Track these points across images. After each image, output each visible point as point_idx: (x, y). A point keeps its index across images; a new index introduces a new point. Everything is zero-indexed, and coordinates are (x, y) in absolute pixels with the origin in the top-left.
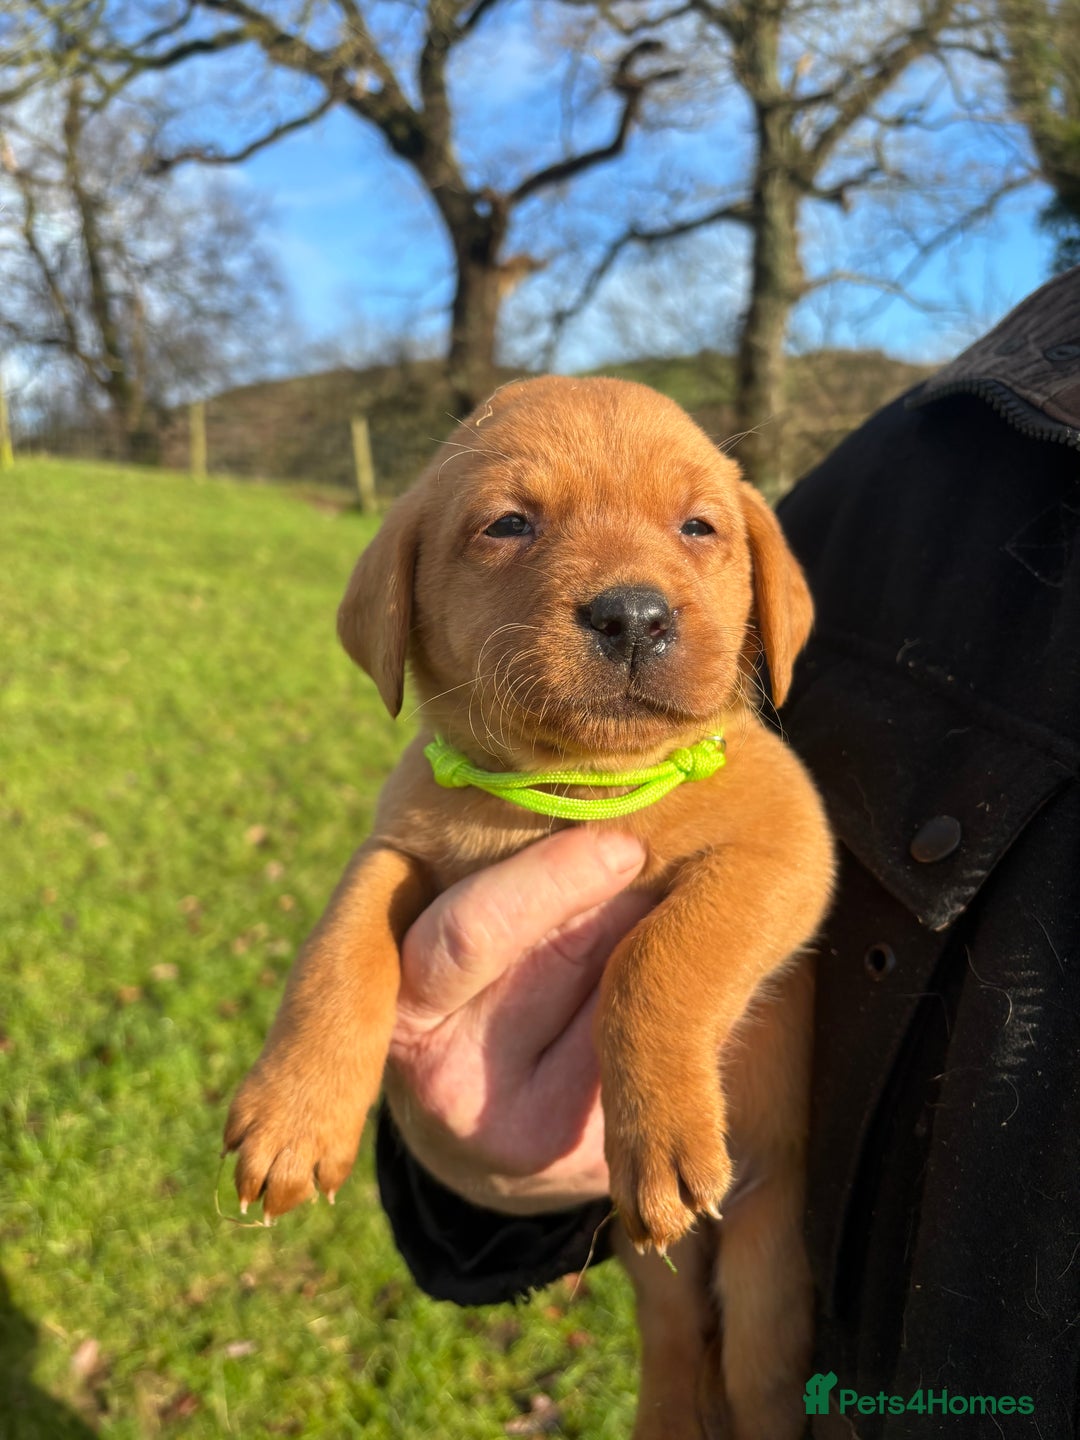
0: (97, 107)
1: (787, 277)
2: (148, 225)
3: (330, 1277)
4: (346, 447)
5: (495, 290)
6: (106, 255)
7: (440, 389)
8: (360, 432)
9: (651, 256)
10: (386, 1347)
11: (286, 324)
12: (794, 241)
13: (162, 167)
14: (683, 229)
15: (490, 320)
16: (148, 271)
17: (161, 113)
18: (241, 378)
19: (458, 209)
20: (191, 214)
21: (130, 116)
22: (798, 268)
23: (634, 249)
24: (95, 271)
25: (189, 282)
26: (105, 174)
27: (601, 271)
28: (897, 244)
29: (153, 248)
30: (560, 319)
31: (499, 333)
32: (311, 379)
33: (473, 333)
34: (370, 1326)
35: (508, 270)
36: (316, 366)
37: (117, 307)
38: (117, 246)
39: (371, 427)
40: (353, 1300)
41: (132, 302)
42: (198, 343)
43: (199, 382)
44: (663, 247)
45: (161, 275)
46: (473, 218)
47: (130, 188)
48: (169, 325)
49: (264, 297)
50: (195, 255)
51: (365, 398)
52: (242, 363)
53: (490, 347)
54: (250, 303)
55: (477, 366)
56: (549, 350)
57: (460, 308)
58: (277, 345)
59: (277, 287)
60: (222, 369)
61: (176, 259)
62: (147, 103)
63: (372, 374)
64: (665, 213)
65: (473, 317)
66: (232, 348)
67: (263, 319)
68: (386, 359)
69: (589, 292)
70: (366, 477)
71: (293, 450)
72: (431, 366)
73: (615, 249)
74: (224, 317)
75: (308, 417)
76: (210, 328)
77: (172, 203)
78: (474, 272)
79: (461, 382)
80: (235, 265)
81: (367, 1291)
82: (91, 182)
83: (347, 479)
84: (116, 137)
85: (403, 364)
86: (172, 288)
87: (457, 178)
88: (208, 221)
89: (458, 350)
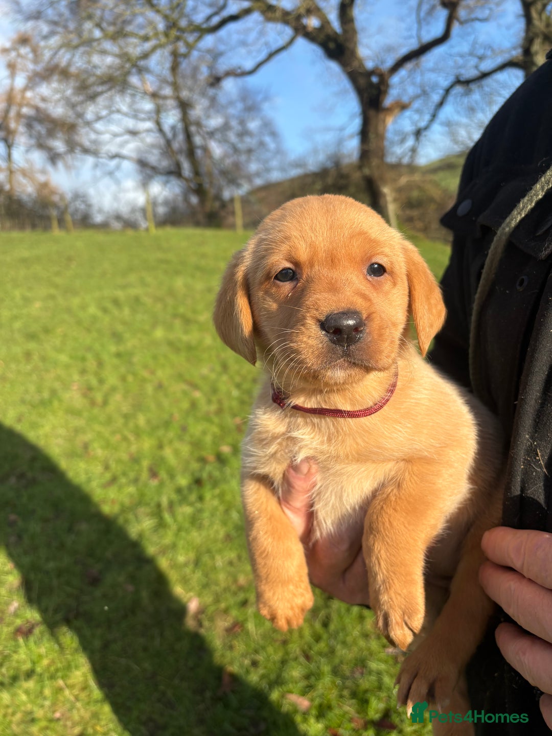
0: (185, 56)
2: (212, 112)
5: (383, 121)
6: (193, 129)
7: (357, 176)
9: (469, 92)
11: (279, 151)
13: (216, 81)
14: (485, 75)
15: (381, 137)
16: (211, 134)
17: (216, 55)
18: (259, 182)
19: (362, 81)
20: (231, 103)
21: (201, 58)
23: (458, 89)
24: (188, 137)
25: (232, 137)
26: (191, 90)
27: (442, 103)
29: (215, 122)
30: (418, 133)
31: (386, 143)
32: (292, 180)
33: (373, 145)
35: (389, 110)
36: (294, 173)
37: (199, 153)
38: (198, 124)
41: (205, 149)
42: (237, 166)
43: (238, 186)
44: (474, 86)
45: (218, 136)
46: (370, 85)
47: (203, 94)
48: (222, 159)
49: (268, 139)
50: (234, 123)
51: (319, 186)
52: (258, 174)
53: (381, 153)
54: (262, 144)
55: (375, 162)
56: (414, 150)
57: (364, 134)
58: (275, 163)
59: (274, 134)
60: (249, 178)
61: (226, 127)
62: (209, 51)
63: (322, 173)
64: (476, 68)
65: (372, 136)
66: (253, 167)
67: (267, 150)
68: (329, 164)
69: (434, 116)
72: (351, 165)
73: (448, 91)
74: (250, 151)
76: (243, 158)
77: (222, 99)
78: (372, 113)
79: (367, 171)
80: (253, 125)
82: (185, 94)
84: (196, 70)
85: (338, 165)
86: (224, 141)
87: (361, 65)
88: (240, 106)
89: (365, 154)
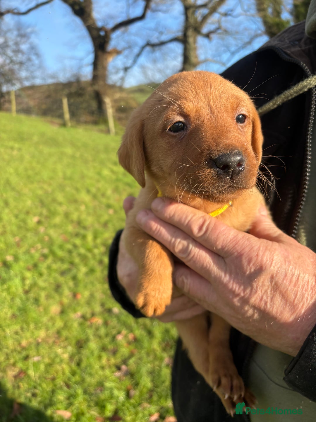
1: (193, 60)
3: (63, 338)
4: (60, 107)
5: (106, 59)
7: (90, 89)
8: (65, 102)
9: (153, 51)
10: (79, 355)
11: (41, 67)
12: (195, 49)
14: (162, 43)
15: (105, 68)
18: (27, 84)
19: (95, 33)
20: (10, 30)
22: (196, 57)
23: (148, 49)
25: (9, 52)
27: (139, 55)
28: (225, 52)
30: (126, 69)
31: (107, 73)
32: (49, 85)
33: (100, 72)
34: (75, 351)
35: (110, 53)
36: (50, 81)
39: (68, 100)
40: (70, 344)
42: (12, 71)
43: (13, 84)
44: (157, 48)
46: (100, 36)
49: (34, 57)
50: (11, 43)
51: (66, 91)
52: (27, 79)
53: (104, 77)
54: (29, 60)
55: (101, 83)
56: (123, 79)
57: (96, 64)
58: (38, 73)
59: (37, 55)
60: (20, 80)
61: (5, 45)
63: (68, 85)
64: (158, 38)
65: (100, 67)
66: (23, 74)
67: (33, 64)
68: (73, 79)
69: (135, 61)
70: (67, 116)
71: (44, 107)
72: (86, 82)
73: (143, 48)
74: (21, 64)
75: (49, 97)
76: (16, 67)
78: (100, 53)
79: (96, 87)
80: (24, 47)
81: (74, 342)
83: (61, 116)
85: (78, 81)
86: (3, 54)
87: (94, 23)
88: (15, 33)
89: (95, 78)
